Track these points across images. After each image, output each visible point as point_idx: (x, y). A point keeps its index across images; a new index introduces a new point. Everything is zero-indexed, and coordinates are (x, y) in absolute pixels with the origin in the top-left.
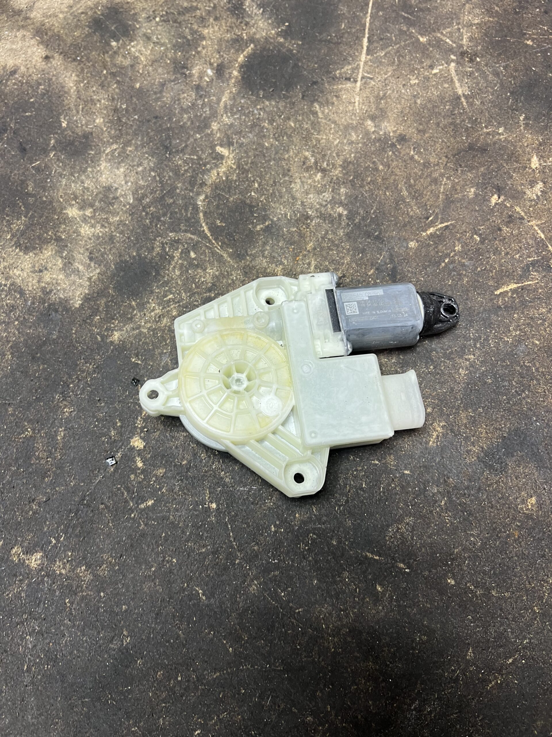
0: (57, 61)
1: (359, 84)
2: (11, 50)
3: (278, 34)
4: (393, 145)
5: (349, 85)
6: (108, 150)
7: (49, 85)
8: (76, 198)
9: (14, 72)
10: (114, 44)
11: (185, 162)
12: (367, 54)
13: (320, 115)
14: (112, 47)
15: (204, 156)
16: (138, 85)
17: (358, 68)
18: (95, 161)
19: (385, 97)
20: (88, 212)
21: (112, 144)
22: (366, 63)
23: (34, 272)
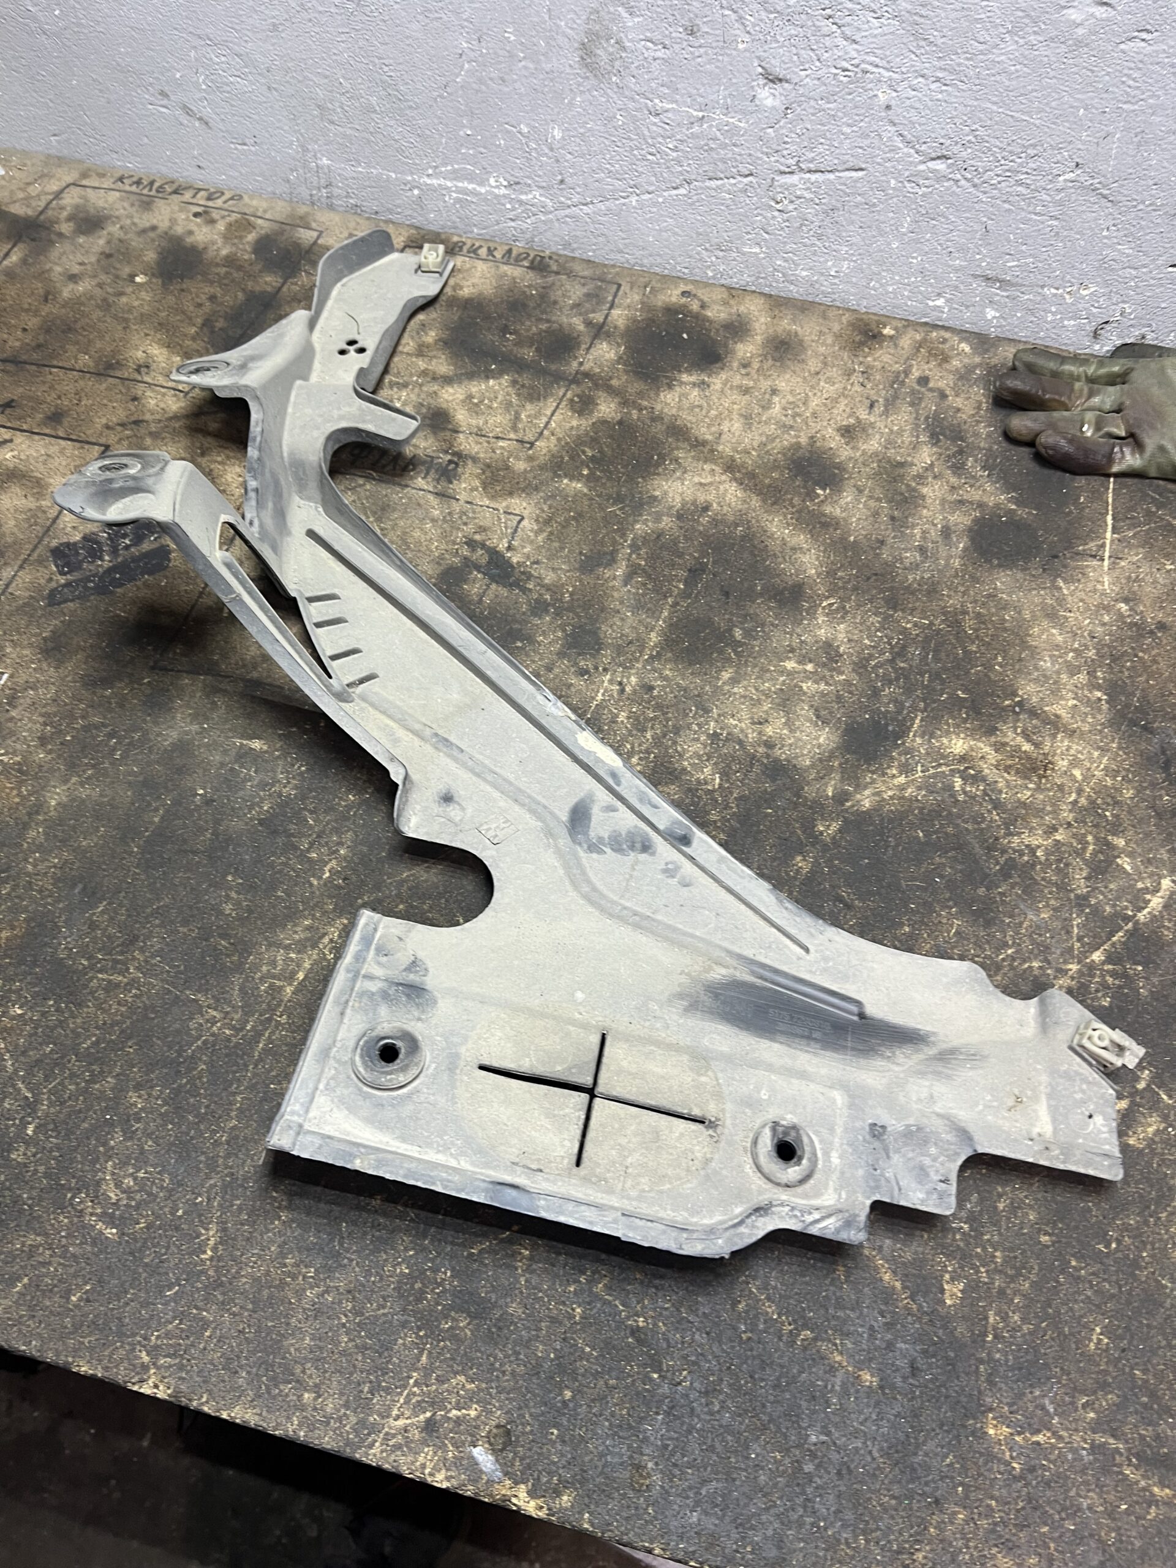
0: (755, 502)
1: (1106, 563)
2: (701, 484)
3: (1009, 500)
4: (1151, 632)
5: (1095, 563)
6: (825, 604)
7: (749, 528)
8: (792, 651)
9: (706, 509)
10: (819, 492)
11: (915, 625)
12: (1113, 532)
13: (1065, 592)
14: (818, 496)
15: (937, 622)
16: (852, 539)
17: (1103, 546)
18: (812, 612)
19: (1137, 580)
20: (810, 667)
21: (827, 598)
22: (1112, 541)
23: (753, 723)
